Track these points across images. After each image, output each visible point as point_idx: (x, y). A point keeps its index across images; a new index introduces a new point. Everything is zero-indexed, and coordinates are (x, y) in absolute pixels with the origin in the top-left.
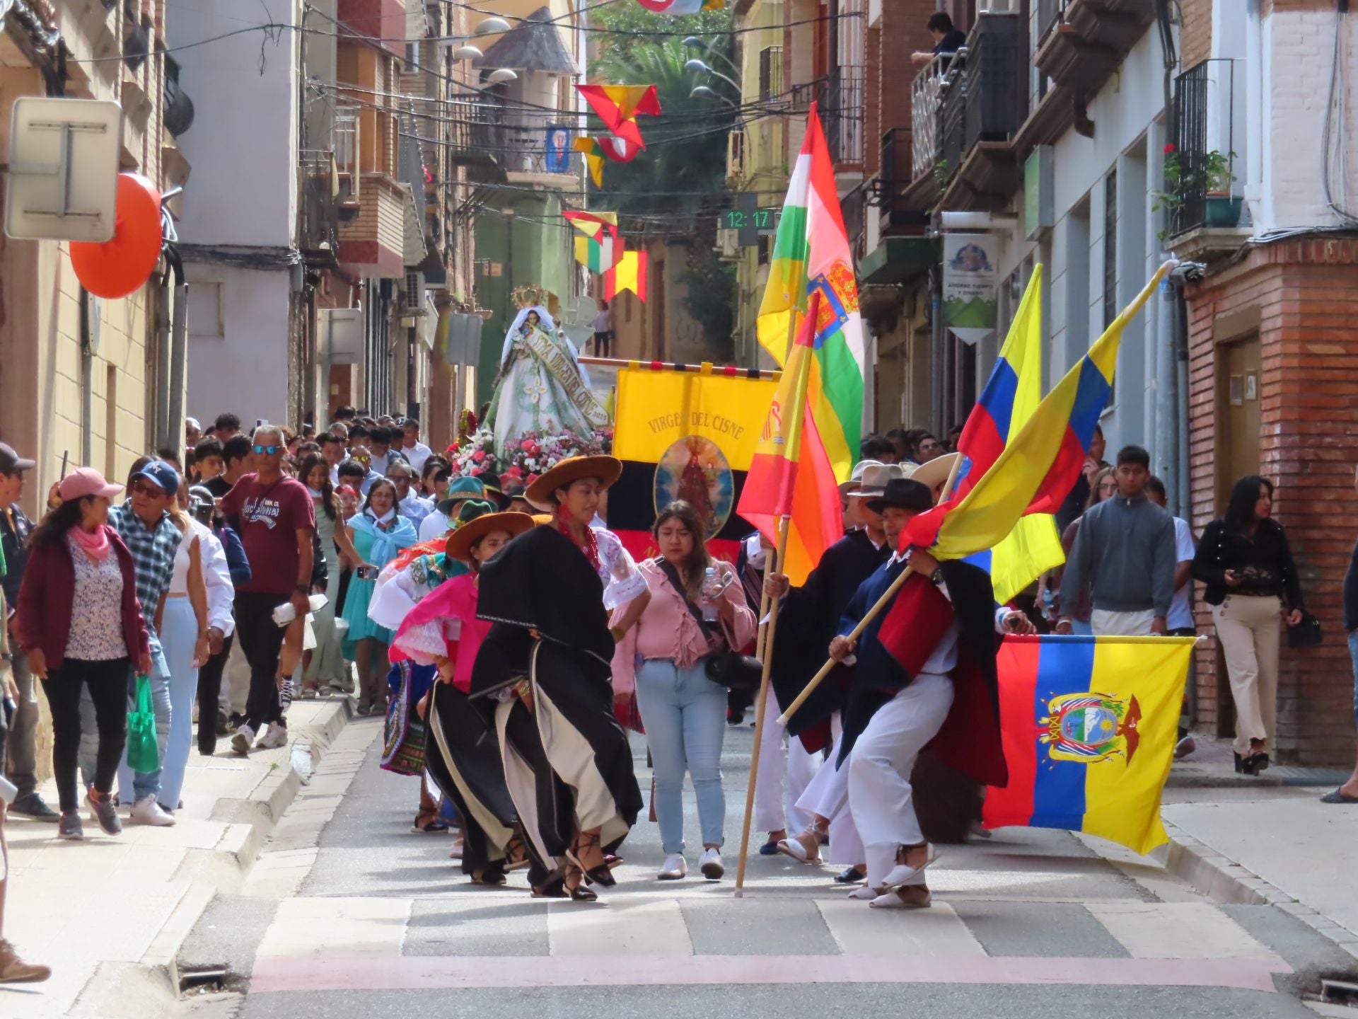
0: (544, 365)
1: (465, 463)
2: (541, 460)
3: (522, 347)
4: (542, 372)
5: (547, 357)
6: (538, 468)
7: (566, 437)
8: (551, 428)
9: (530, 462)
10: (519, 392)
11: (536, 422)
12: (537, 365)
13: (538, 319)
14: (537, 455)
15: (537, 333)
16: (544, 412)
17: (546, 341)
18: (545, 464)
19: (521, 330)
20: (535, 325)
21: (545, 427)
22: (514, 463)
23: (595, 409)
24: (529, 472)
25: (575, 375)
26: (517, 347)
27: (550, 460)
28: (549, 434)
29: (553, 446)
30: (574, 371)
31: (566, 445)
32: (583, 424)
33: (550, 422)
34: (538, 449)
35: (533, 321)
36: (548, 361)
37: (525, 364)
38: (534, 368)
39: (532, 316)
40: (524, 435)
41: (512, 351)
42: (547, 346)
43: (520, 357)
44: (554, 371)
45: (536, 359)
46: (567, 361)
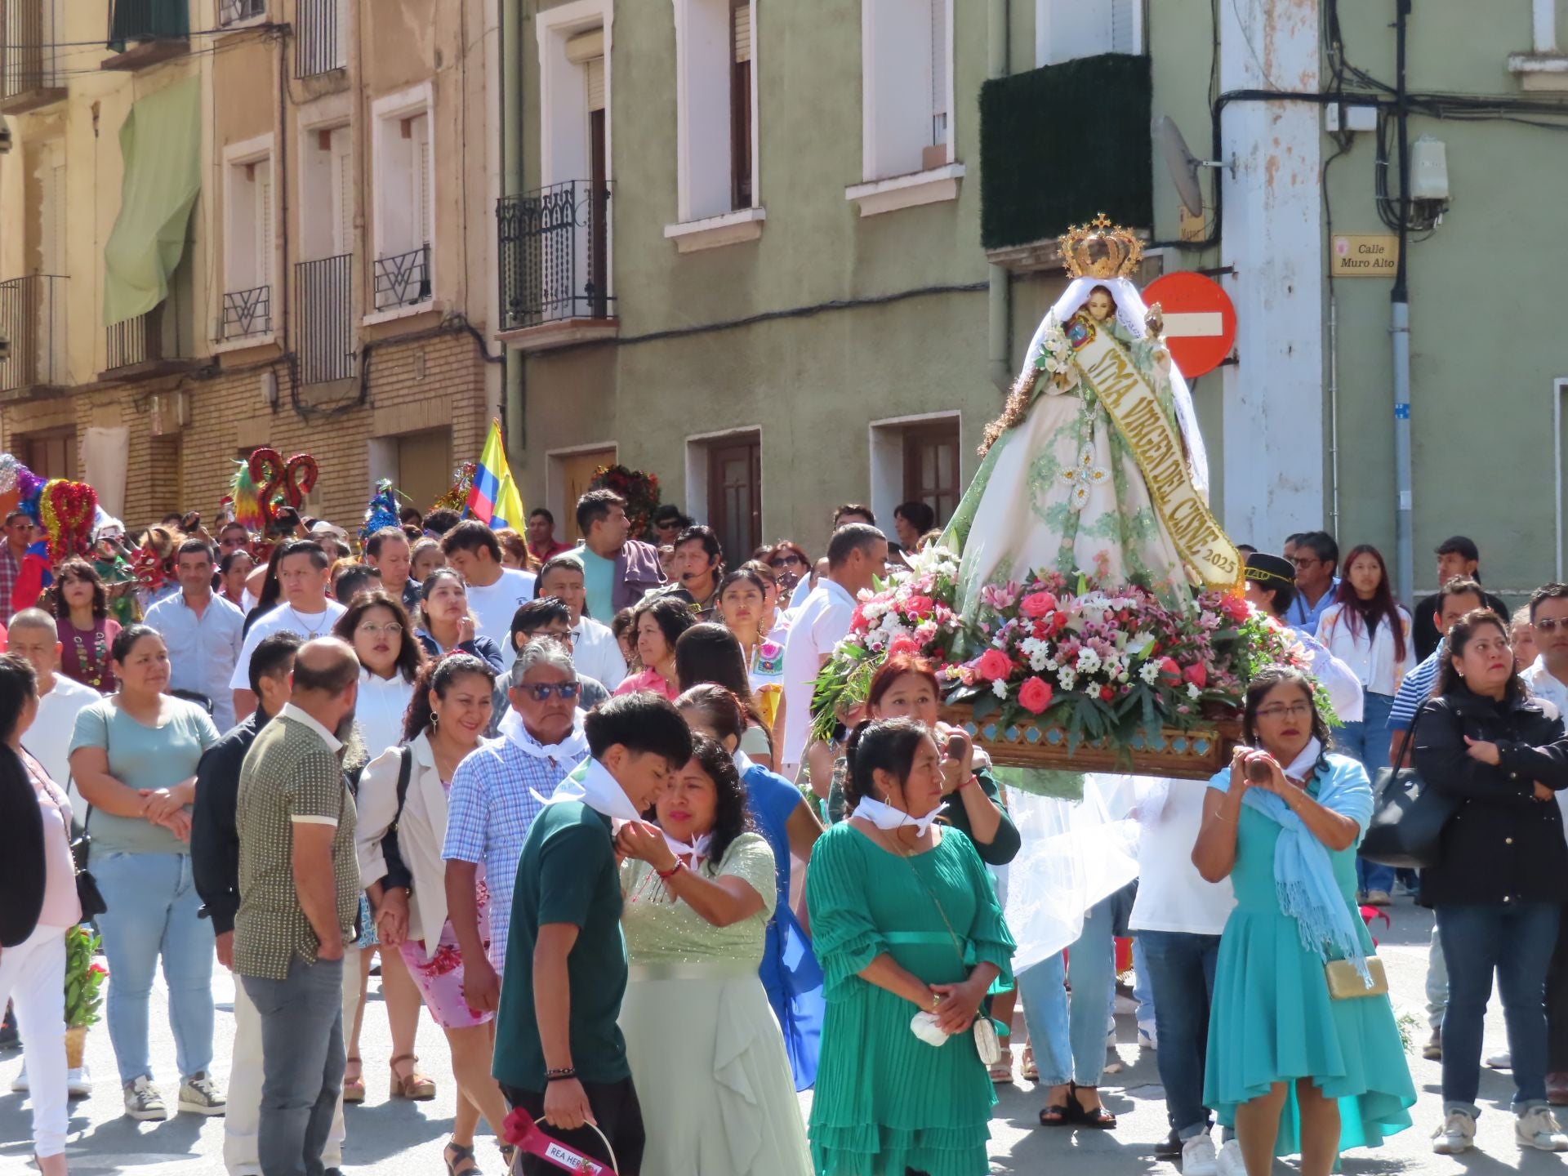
0: (1109, 419)
1: (881, 618)
2: (1064, 647)
3: (1062, 368)
4: (1101, 434)
5: (1116, 403)
6: (1052, 665)
7: (1133, 603)
8: (1102, 574)
9: (1035, 649)
10: (1039, 471)
11: (1067, 555)
12: (1090, 417)
13: (1113, 308)
14: (1057, 635)
15: (1103, 342)
16: (1089, 532)
17: (1122, 366)
18: (1072, 659)
19: (1067, 326)
20: (1101, 322)
21: (1086, 568)
22: (996, 642)
23: (1212, 545)
24: (1029, 672)
25: (1178, 456)
26: (1051, 365)
27: (1084, 652)
28: (1092, 587)
29: (1097, 620)
30: (1176, 448)
31: (1127, 622)
32: (1177, 576)
33: (1103, 559)
34: (1062, 619)
35: (1100, 312)
36: (1118, 413)
37: (1057, 410)
38: (1082, 422)
39: (1100, 298)
40: (1033, 578)
41: (1038, 374)
42: (1120, 376)
43: (1053, 389)
44: (1129, 437)
45: (1091, 403)
46: (1163, 421)
